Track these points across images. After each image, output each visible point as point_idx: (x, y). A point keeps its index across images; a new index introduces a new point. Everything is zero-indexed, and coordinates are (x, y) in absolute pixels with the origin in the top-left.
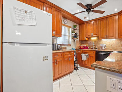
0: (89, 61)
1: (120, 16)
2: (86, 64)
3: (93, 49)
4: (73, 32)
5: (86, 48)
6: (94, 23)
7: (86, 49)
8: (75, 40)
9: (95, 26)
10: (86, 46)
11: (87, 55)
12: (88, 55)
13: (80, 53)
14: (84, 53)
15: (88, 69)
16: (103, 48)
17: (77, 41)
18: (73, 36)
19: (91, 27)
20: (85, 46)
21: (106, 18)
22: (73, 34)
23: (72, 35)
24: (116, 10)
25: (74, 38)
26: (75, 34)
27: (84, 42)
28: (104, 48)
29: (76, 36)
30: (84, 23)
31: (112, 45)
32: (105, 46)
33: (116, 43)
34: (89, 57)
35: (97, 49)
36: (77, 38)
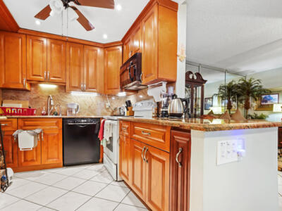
0: (44, 148)
1: (107, 52)
2: (32, 161)
3: (47, 114)
5: (30, 111)
7: (29, 115)
9: (55, 55)
10: (21, 106)
11: (38, 131)
12: (40, 134)
13: (10, 129)
14: (24, 128)
15: (42, 172)
16: (74, 112)
21: (84, 44)
24: (105, 36)
28: (76, 111)
30: (17, 32)
31: (90, 107)
32: (78, 107)
33: (97, 102)
34: (42, 139)
35: (57, 114)
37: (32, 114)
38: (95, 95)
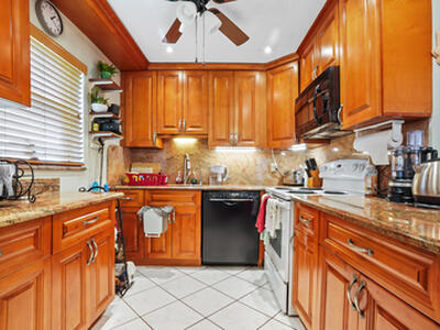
0: (176, 234)
2: (161, 252)
3: (182, 182)
4: (93, 99)
5: (160, 179)
6: (190, 79)
8: (107, 143)
9: (193, 93)
11: (167, 209)
12: (171, 213)
13: (135, 204)
14: (151, 203)
15: (173, 270)
16: (220, 179)
17: (114, 148)
18: (96, 121)
19: (180, 95)
20: (150, 170)
22: (97, 107)
23: (92, 112)
24: (268, 50)
25: (101, 129)
26: (105, 108)
27: (141, 154)
28: (223, 178)
29: (110, 121)
30: (146, 70)
31: (244, 170)
33: (255, 161)
34: (174, 221)
35: (196, 183)
36: (116, 131)
37: (163, 183)
38: (253, 150)
